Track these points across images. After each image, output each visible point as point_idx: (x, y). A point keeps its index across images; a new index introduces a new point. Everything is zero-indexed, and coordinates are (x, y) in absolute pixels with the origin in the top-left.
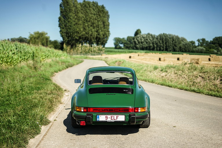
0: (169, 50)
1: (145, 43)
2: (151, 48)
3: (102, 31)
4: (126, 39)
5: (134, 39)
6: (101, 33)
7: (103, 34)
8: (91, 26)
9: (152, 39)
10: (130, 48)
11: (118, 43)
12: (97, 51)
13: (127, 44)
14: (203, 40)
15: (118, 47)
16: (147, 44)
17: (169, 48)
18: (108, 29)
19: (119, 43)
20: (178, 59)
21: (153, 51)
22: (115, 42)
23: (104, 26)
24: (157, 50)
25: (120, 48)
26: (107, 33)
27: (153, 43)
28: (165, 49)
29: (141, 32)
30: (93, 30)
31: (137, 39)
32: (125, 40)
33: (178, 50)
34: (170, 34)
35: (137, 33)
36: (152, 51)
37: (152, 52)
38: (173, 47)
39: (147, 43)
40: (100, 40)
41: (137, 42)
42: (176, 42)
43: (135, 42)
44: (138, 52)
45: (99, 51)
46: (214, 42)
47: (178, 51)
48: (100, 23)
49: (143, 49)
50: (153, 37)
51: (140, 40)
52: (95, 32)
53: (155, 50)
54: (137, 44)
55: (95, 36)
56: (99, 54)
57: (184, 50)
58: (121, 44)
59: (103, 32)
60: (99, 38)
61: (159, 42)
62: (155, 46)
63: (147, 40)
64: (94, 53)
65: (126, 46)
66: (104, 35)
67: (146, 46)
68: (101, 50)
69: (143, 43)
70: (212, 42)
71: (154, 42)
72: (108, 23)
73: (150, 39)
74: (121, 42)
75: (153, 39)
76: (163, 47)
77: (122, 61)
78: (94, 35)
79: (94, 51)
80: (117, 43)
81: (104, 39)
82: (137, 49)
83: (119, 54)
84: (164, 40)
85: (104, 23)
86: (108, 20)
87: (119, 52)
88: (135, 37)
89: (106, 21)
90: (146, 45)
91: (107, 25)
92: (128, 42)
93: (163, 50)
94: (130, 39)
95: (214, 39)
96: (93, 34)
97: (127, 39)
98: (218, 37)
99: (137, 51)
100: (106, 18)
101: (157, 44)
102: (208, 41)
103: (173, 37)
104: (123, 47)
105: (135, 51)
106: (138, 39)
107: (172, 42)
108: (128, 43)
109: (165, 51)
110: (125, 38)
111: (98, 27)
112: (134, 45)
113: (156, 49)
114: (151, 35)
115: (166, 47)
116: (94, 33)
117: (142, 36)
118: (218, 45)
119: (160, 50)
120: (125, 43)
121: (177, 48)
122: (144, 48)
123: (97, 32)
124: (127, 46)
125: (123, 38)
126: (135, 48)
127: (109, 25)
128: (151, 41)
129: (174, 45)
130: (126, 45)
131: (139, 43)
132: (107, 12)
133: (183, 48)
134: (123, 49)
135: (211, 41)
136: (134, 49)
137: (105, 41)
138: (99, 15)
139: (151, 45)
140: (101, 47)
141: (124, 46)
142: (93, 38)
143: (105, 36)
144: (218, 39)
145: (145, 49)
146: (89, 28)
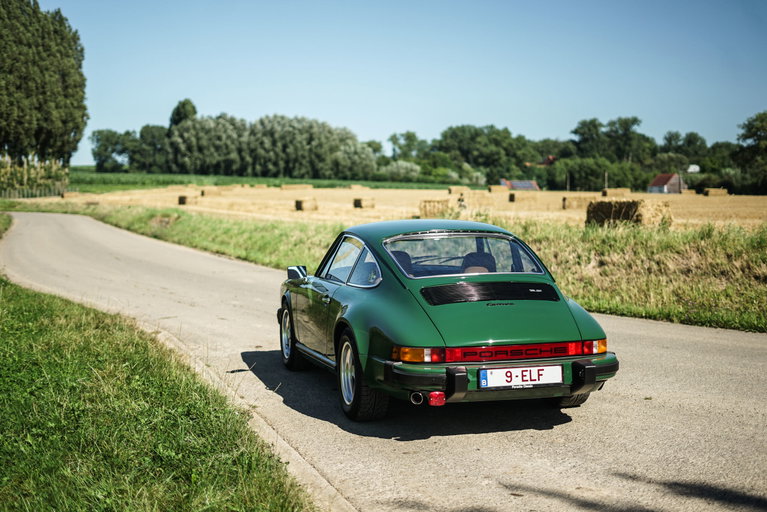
0: (296, 173)
1: (212, 150)
2: (235, 167)
3: (57, 107)
4: (138, 136)
5: (169, 134)
6: (55, 114)
7: (64, 118)
8: (19, 88)
9: (235, 136)
10: (154, 168)
11: (110, 149)
12: (42, 181)
13: (141, 152)
14: (410, 137)
15: (108, 165)
16: (219, 155)
17: (297, 165)
18: (82, 98)
19: (113, 151)
20: (358, 204)
21: (244, 179)
22: (99, 148)
23: (66, 88)
24: (255, 175)
25: (117, 168)
26: (77, 114)
27: (240, 151)
28: (282, 171)
29: (195, 112)
30: (26, 103)
31: (181, 136)
32: (135, 140)
33: (328, 173)
34: (300, 117)
35: (182, 113)
36: (236, 178)
37: (237, 182)
38: (312, 163)
39: (217, 148)
40: (52, 141)
41: (183, 147)
42: (320, 145)
43: (173, 145)
44: (190, 182)
45: (49, 182)
46: (444, 144)
47: (330, 178)
48: (52, 78)
49: (203, 170)
50: (238, 127)
51: (194, 140)
52: (34, 112)
53: (247, 175)
54: (184, 155)
55: (35, 125)
56: (48, 191)
57: (348, 173)
58: (120, 153)
59: (62, 112)
60: (49, 134)
61: (262, 143)
62: (249, 159)
63: (219, 138)
64: (31, 188)
65: (138, 162)
66: (64, 122)
67: (214, 162)
68: (57, 178)
69: (206, 152)
70: (440, 146)
71: (245, 146)
72: (81, 75)
73: (229, 137)
74: (119, 147)
75: (240, 136)
76: (276, 164)
77: (176, 215)
78: (30, 123)
79: (29, 179)
80: (106, 150)
81: (66, 137)
82: (183, 170)
83: (124, 190)
84: (277, 136)
85: (64, 76)
86: (80, 66)
87: (120, 182)
88: (174, 127)
89: (72, 71)
90: (215, 158)
91: (75, 86)
92: (144, 146)
93: (275, 175)
94: (153, 137)
95: (445, 135)
96: (27, 117)
97: (142, 136)
98: (458, 128)
99: (185, 178)
100: (73, 61)
101: (252, 151)
102: (424, 142)
103: (311, 127)
104: (126, 165)
105: (179, 177)
106: (186, 135)
107: (309, 143)
108: (144, 150)
109: (285, 176)
110: (134, 132)
111: (44, 93)
112: (171, 156)
113: (250, 170)
114: (232, 121)
115: (287, 162)
116: (31, 116)
117: (200, 123)
118: (458, 153)
119: (265, 174)
120: (134, 152)
121: (325, 167)
122: (208, 167)
123: (39, 109)
124: (142, 160)
125: (128, 133)
126: (174, 167)
127: (81, 85)
128: (233, 143)
129: (313, 157)
130: (137, 157)
131: (189, 148)
132: (75, 38)
133: (345, 167)
134: (126, 171)
135: (434, 141)
136: (170, 171)
137: (68, 142)
138: (47, 48)
139: (234, 156)
140: (56, 165)
141: (132, 160)
142: (27, 131)
143: (71, 125)
144: (460, 134)
145: (211, 170)
146: (10, 95)
